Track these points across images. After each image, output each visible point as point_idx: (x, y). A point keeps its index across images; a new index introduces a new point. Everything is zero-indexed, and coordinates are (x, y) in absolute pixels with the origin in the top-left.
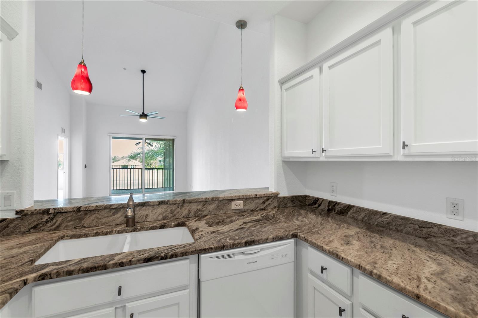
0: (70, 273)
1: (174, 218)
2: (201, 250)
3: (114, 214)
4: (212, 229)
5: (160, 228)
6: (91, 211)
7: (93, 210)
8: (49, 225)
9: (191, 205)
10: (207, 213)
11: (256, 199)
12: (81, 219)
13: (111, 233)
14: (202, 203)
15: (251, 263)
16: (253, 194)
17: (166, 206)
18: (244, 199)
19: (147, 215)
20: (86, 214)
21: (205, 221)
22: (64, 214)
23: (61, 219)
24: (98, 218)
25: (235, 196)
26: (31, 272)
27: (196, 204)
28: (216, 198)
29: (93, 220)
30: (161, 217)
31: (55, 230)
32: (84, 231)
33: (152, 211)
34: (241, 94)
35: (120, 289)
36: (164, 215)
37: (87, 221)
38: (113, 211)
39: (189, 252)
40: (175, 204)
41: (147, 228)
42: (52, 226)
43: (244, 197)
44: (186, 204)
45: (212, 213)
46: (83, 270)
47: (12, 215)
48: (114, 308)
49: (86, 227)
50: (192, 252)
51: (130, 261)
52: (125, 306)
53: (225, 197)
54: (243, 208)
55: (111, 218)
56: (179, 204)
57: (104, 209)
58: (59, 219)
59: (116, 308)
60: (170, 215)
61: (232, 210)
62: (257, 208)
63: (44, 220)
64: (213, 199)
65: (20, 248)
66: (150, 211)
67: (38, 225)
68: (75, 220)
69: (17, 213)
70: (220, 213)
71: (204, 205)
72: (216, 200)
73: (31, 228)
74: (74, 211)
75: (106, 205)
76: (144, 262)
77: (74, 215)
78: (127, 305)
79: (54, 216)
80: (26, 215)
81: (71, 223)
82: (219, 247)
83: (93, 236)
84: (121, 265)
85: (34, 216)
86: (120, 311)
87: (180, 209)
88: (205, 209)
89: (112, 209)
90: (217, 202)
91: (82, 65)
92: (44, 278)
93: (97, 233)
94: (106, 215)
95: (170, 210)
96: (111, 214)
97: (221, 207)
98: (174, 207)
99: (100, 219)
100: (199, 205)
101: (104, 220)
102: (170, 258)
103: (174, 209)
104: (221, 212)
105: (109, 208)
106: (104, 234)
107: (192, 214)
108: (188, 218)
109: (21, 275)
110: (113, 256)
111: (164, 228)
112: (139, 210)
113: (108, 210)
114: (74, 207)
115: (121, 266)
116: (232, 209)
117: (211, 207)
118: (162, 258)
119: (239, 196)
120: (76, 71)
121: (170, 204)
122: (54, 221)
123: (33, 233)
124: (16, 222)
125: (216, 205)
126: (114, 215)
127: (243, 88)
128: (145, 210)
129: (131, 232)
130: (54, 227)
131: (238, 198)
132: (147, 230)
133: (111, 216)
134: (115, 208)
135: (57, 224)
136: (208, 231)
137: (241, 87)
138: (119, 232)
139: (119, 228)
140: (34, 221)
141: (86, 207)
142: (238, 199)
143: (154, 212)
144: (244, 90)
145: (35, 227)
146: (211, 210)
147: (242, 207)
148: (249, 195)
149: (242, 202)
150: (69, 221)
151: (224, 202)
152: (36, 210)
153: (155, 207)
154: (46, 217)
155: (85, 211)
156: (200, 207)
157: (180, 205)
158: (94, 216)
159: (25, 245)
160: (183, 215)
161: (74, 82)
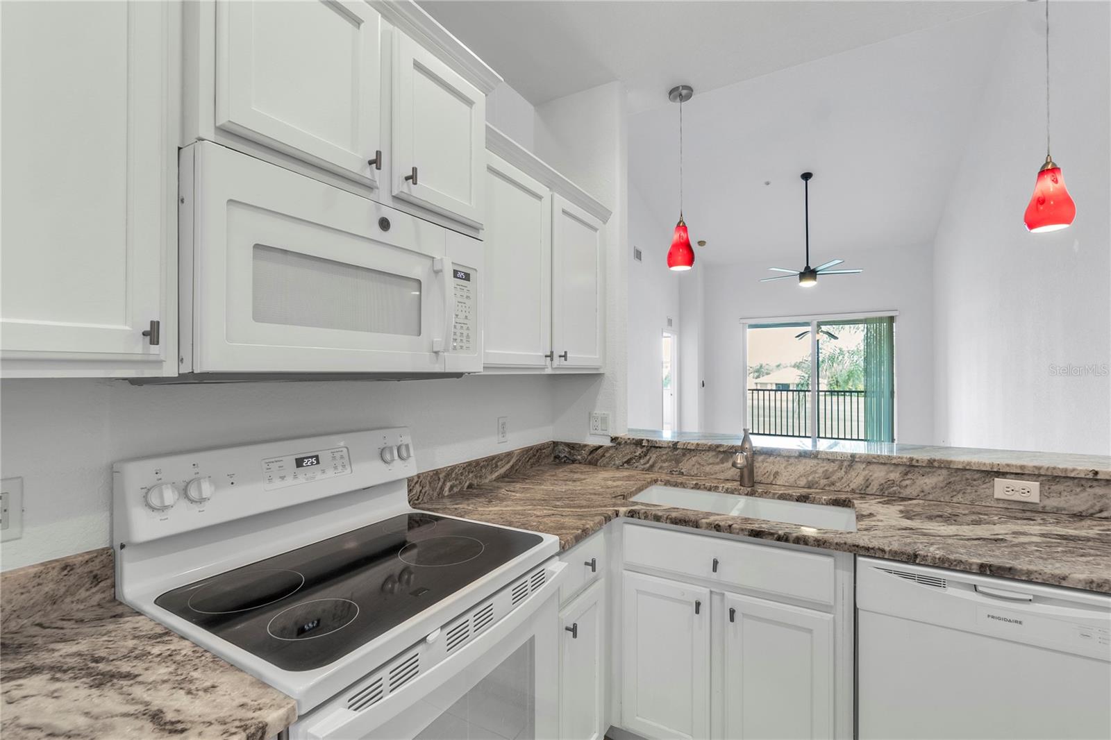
0: (657, 518)
1: (832, 488)
2: (858, 546)
3: (722, 461)
4: (908, 523)
5: (797, 501)
6: (690, 450)
7: (694, 450)
8: (642, 461)
9: (871, 467)
10: (915, 494)
11: (1095, 484)
12: (678, 462)
13: (716, 489)
14: (901, 469)
15: (999, 618)
16: (1079, 468)
17: (814, 462)
18: (1041, 478)
19: (777, 473)
20: (684, 455)
21: (901, 508)
22: (658, 449)
23: (655, 456)
24: (699, 464)
25: (1008, 465)
26: (623, 505)
27: (884, 468)
28: (940, 462)
29: (694, 465)
30: (803, 482)
31: (648, 470)
32: (680, 480)
33: (785, 468)
34: (1048, 185)
35: (715, 563)
36: (810, 478)
37: (685, 466)
38: (721, 456)
39: (831, 544)
40: (833, 461)
41: (774, 494)
42: (645, 464)
43: (1043, 472)
44: (859, 464)
45: (931, 497)
46: (671, 519)
47: (607, 443)
48: (708, 590)
49: (685, 474)
50: (837, 544)
51: (730, 526)
52: (723, 594)
53: (969, 464)
54: (1037, 501)
55: (717, 468)
56: (842, 461)
57: (709, 450)
58: (653, 456)
59: (711, 592)
60: (823, 482)
61: (998, 499)
62: (1101, 511)
63: (637, 454)
64: (931, 463)
65: (614, 481)
66: (782, 466)
67: (631, 459)
68: (671, 461)
69: (613, 439)
70: (955, 500)
71: (906, 474)
72: (940, 468)
73: (625, 462)
74: (669, 447)
75: (711, 445)
76: (750, 535)
77: (670, 453)
78: (726, 593)
79: (648, 450)
80: (619, 444)
81: (666, 464)
82: (903, 553)
83: (692, 488)
84: (718, 528)
85: (628, 447)
86: (716, 598)
87: (846, 473)
88: (908, 482)
89: (720, 451)
90: (944, 472)
91: (682, 227)
92: (632, 514)
93: (696, 484)
94: (711, 461)
95: (823, 472)
96: (718, 460)
97: (958, 487)
98: (832, 467)
99: (703, 466)
100: (891, 472)
101: (707, 469)
102: (794, 542)
103: (831, 470)
104: (959, 498)
105: (715, 450)
106: (705, 488)
107: (874, 488)
108: (864, 494)
109: (614, 505)
110: (708, 514)
111: (805, 502)
112: (763, 461)
113: (714, 453)
114: (670, 441)
115: (717, 531)
116: (995, 497)
117: (928, 482)
118: (779, 539)
119: (1022, 467)
120: (675, 237)
121: (823, 460)
122: (648, 457)
123: (626, 469)
124: (611, 452)
125: (941, 478)
126: (723, 463)
127: (1054, 164)
128: (773, 463)
129: (747, 495)
130: (648, 465)
131: (1019, 471)
132: (773, 498)
133: (718, 464)
134: (724, 452)
135: (651, 462)
136: (894, 523)
137: (1047, 163)
138: (727, 491)
139: (729, 485)
140: (627, 452)
141: (684, 444)
142: (1020, 475)
143: (790, 469)
144: (1058, 169)
145: (628, 462)
146: (926, 489)
147: (1034, 497)
148: (1066, 470)
149: (1034, 486)
150: (664, 461)
151: (968, 476)
152: (629, 439)
153: (792, 460)
154: (639, 451)
155: (683, 449)
156: (895, 475)
157: (846, 464)
158: (694, 459)
159: (619, 479)
160: (853, 486)
161: (670, 255)
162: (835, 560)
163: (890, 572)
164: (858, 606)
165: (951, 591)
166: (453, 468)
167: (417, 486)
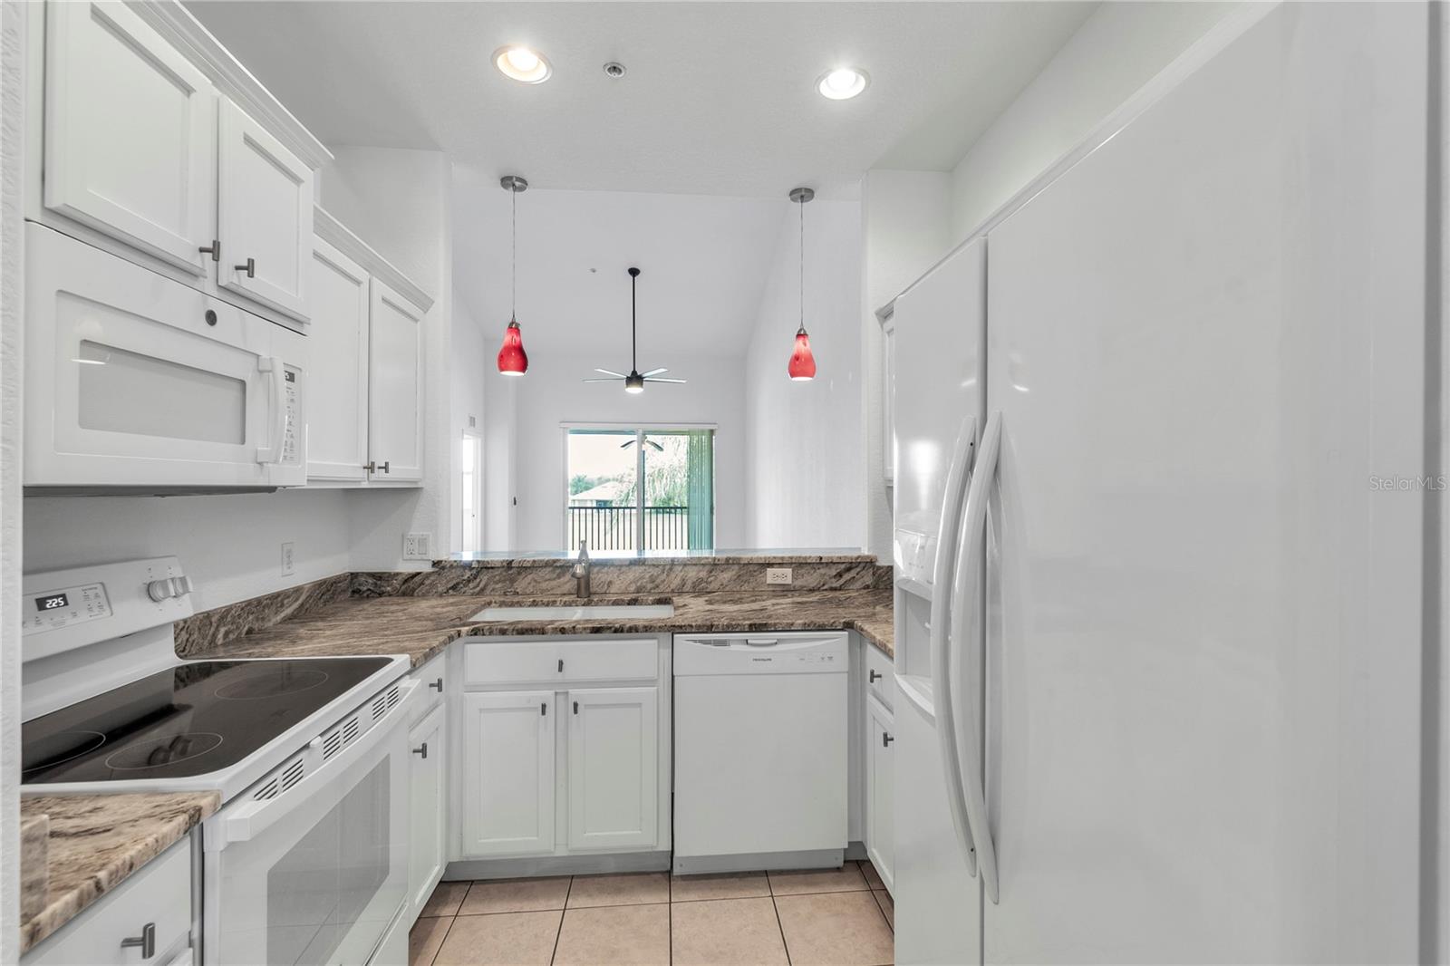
0: (503, 632)
1: (656, 591)
2: (674, 626)
3: (559, 577)
4: (710, 607)
5: (629, 604)
6: (526, 568)
7: (530, 568)
8: (471, 585)
9: (686, 569)
10: (717, 587)
11: (821, 566)
12: (513, 581)
13: (554, 603)
14: (707, 568)
15: (759, 660)
16: (813, 556)
17: (643, 568)
18: (793, 565)
19: (610, 582)
20: (519, 574)
21: (707, 598)
22: (491, 570)
23: (486, 577)
24: (535, 581)
25: (775, 558)
26: (464, 625)
27: (695, 568)
28: (734, 559)
29: (529, 583)
30: (632, 588)
31: (478, 594)
32: (516, 599)
33: (618, 577)
34: (799, 346)
35: (561, 663)
36: (639, 584)
37: (522, 584)
38: (558, 571)
39: (655, 628)
40: (657, 566)
41: (609, 601)
42: (474, 588)
43: (794, 561)
44: (677, 567)
45: (727, 589)
46: (517, 630)
47: (426, 568)
48: (553, 691)
49: (520, 593)
50: (660, 627)
51: (574, 627)
52: (567, 693)
53: (751, 559)
54: (790, 582)
55: (554, 583)
56: (665, 565)
57: (545, 567)
58: (484, 578)
59: (556, 693)
60: (649, 586)
61: (769, 585)
62: (824, 585)
63: (466, 577)
64: (728, 560)
65: (443, 607)
66: (615, 575)
67: (458, 584)
68: (504, 581)
69: (435, 564)
70: (743, 588)
71: (711, 572)
72: (733, 564)
73: (450, 588)
74: (503, 567)
75: (548, 561)
76: (591, 633)
77: (504, 573)
78: (570, 691)
79: (478, 572)
80: (443, 568)
81: (499, 585)
82: (704, 626)
83: (530, 606)
84: (563, 631)
85: (453, 571)
86: (560, 698)
87: (667, 575)
88: (712, 578)
89: (557, 567)
90: (736, 567)
91: (514, 328)
92: (475, 632)
93: (534, 601)
94: (547, 577)
95: (650, 577)
96: (555, 576)
97: (744, 578)
98: (655, 572)
99: (539, 583)
100: (700, 571)
101: (544, 585)
102: (628, 632)
103: (655, 574)
104: (746, 587)
105: (551, 566)
106: (543, 604)
107: (688, 587)
108: (680, 592)
109: (454, 626)
110: (552, 622)
111: (635, 604)
112: (598, 573)
113: (551, 569)
114: (504, 561)
115: (563, 633)
116: (768, 582)
117: (726, 576)
118: (616, 631)
119: (782, 558)
120: (507, 339)
121: (650, 566)
122: (478, 580)
123: (452, 595)
124: (432, 578)
125: (734, 572)
126: (559, 578)
127: (805, 331)
128: (607, 573)
129: (583, 605)
130: (478, 589)
131: (780, 561)
132: (608, 605)
133: (554, 579)
134: (561, 567)
135: (481, 585)
136: (700, 608)
137: (801, 330)
138: (566, 604)
139: (566, 598)
140: (453, 576)
141: (520, 562)
142: (781, 565)
143: (622, 577)
144: (807, 335)
145: (454, 588)
146: (725, 582)
147: (789, 581)
148: (805, 558)
149: (788, 571)
150: (496, 583)
151: (751, 569)
152: (455, 561)
153: (624, 569)
154: (468, 574)
155: (519, 567)
156: (703, 574)
157: (667, 567)
158: (530, 577)
159: (447, 605)
160: (673, 586)
161: (501, 357)
162: (659, 642)
163: (695, 641)
164: (675, 674)
165: (734, 647)
166: (229, 609)
167: (183, 633)
